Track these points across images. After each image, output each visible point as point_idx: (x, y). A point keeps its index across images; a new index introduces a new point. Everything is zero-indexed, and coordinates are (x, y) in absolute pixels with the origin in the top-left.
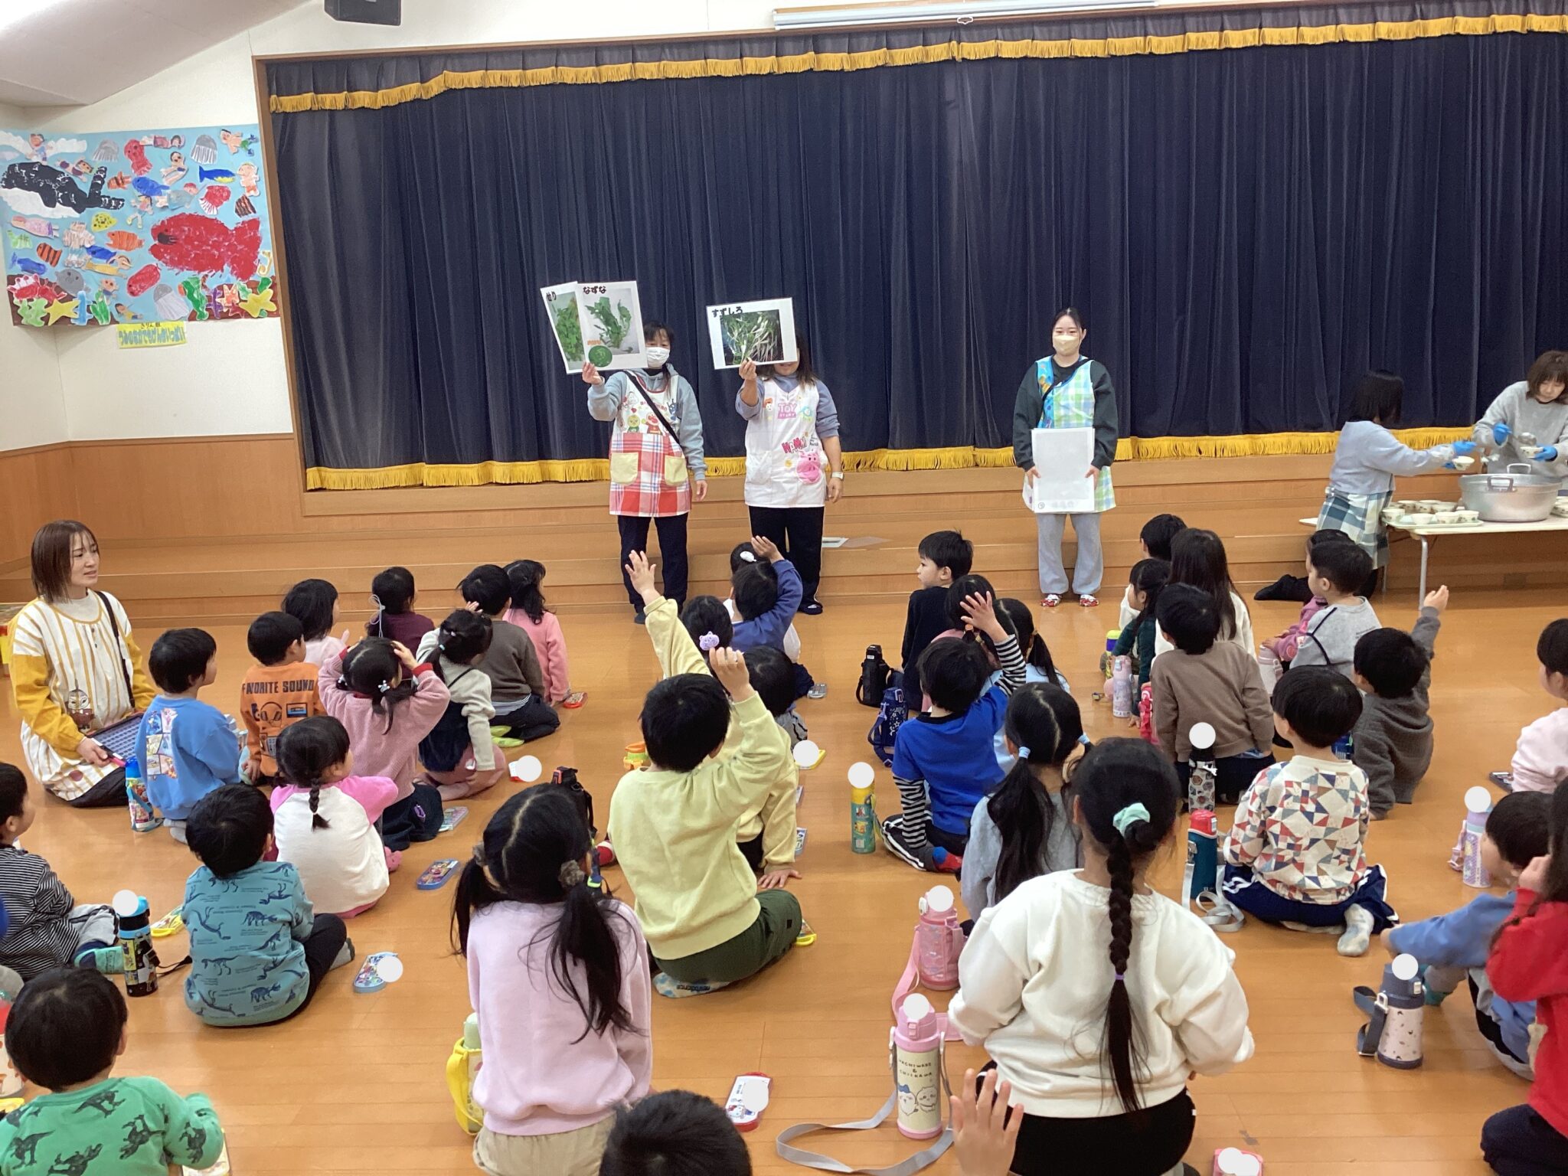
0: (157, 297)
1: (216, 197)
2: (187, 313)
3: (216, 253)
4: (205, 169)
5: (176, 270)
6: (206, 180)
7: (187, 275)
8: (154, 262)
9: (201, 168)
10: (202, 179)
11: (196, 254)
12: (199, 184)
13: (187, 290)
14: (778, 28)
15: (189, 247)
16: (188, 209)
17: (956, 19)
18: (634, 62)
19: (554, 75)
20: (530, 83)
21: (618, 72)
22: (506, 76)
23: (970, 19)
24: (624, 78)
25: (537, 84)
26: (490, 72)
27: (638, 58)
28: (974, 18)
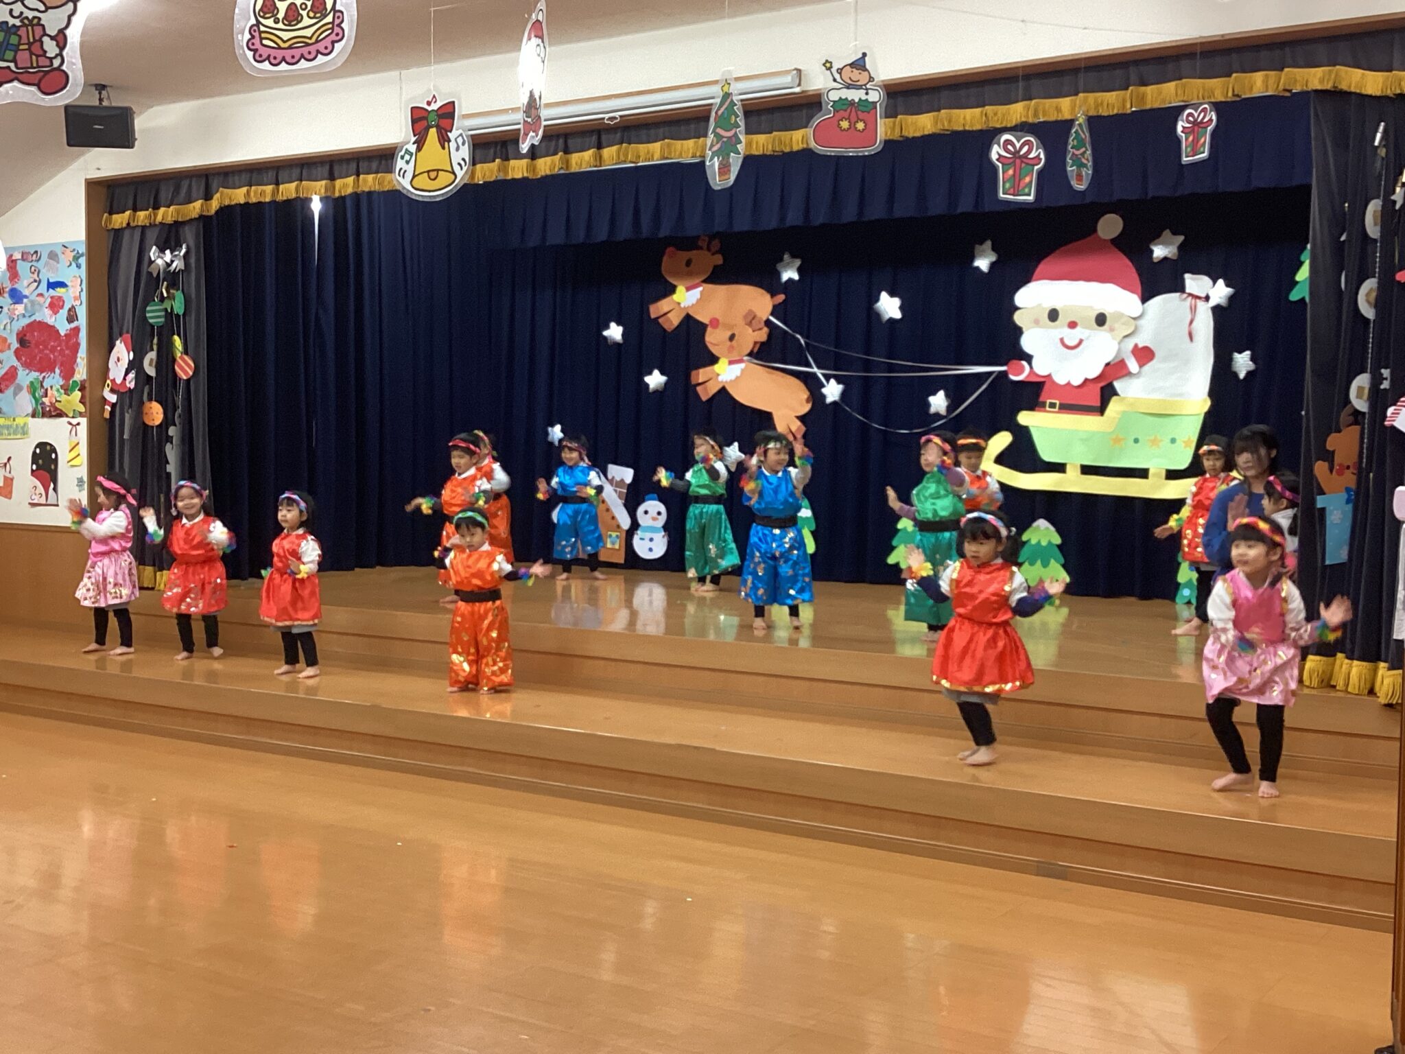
0: (15, 394)
1: (56, 305)
2: (30, 410)
3: (52, 356)
4: (51, 281)
5: (27, 371)
6: (51, 290)
7: (35, 375)
8: (15, 363)
9: (48, 280)
10: (48, 290)
11: (40, 358)
12: (46, 294)
13: (32, 389)
15: (36, 351)
16: (38, 317)
17: (603, 119)
18: (358, 175)
19: (297, 189)
20: (280, 198)
21: (345, 186)
22: (264, 191)
23: (616, 118)
24: (350, 190)
25: (285, 198)
26: (253, 188)
27: (361, 170)
28: (621, 116)
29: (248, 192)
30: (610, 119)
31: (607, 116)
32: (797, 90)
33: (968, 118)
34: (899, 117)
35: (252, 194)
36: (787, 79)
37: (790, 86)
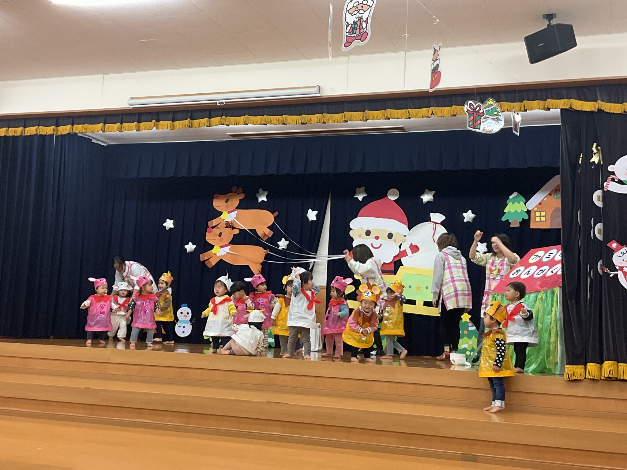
14: (131, 107)
17: (217, 103)
18: (73, 125)
19: (36, 130)
20: (26, 134)
21: (65, 130)
22: (17, 132)
23: (224, 103)
24: (67, 132)
25: (29, 134)
26: (10, 129)
27: (75, 122)
28: (226, 102)
29: (7, 131)
30: (219, 103)
31: (218, 102)
32: (319, 95)
33: (399, 113)
34: (366, 111)
35: (10, 132)
36: (315, 90)
37: (316, 93)
